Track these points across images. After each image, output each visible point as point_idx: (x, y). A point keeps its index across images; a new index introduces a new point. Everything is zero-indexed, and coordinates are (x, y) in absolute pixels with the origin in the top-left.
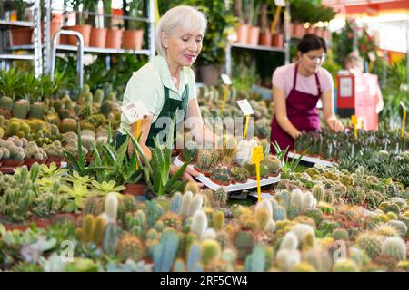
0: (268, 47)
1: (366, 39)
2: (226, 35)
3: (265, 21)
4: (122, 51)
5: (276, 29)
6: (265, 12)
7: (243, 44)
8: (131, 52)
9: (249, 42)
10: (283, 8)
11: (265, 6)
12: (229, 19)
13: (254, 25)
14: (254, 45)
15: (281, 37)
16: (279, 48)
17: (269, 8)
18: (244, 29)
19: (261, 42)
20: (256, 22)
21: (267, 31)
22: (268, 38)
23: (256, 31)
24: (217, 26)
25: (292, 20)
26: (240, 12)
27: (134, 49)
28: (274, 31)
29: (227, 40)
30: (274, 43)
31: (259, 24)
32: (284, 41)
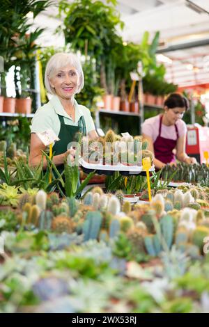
0: (127, 112)
1: (200, 106)
2: (96, 102)
3: (123, 92)
4: (16, 115)
5: (132, 98)
6: (123, 86)
7: (108, 110)
8: (23, 115)
9: (112, 108)
10: (137, 82)
11: (123, 81)
12: (97, 90)
13: (115, 96)
14: (116, 111)
15: (136, 105)
16: (136, 113)
17: (126, 83)
18: (109, 98)
19: (121, 108)
20: (116, 93)
21: (126, 100)
22: (127, 105)
23: (117, 100)
24: (88, 96)
25: (145, 92)
26: (105, 85)
27: (26, 114)
28: (131, 100)
29: (96, 107)
30: (131, 109)
31: (119, 95)
32: (139, 108)
